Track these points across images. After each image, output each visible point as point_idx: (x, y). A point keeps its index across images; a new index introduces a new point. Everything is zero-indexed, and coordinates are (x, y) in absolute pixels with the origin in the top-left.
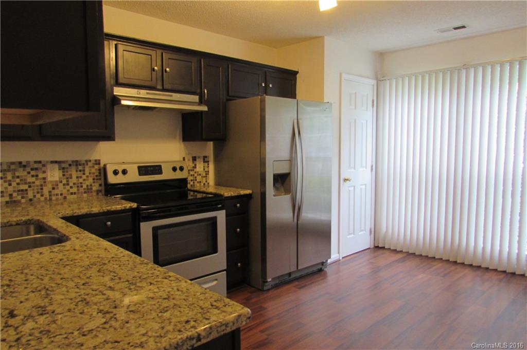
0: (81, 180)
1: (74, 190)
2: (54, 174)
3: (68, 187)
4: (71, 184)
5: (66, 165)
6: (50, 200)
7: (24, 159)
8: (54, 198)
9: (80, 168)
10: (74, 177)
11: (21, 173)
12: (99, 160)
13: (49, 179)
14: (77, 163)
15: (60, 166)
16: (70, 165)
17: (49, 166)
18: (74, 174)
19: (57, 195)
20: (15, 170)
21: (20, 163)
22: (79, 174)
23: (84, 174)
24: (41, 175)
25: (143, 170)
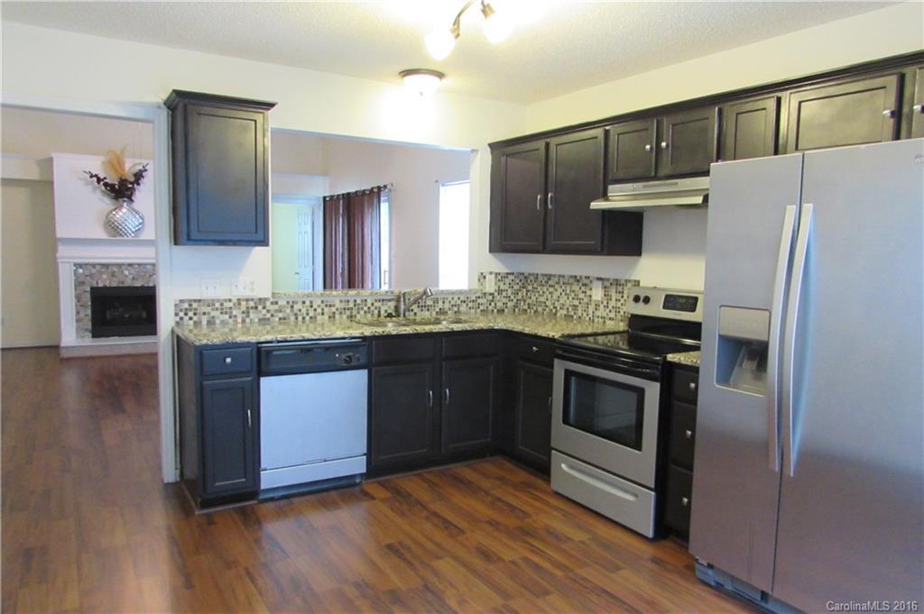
0: (619, 304)
1: (612, 315)
2: (597, 293)
3: (608, 310)
4: (610, 308)
5: (607, 284)
6: (593, 321)
7: (578, 274)
8: (596, 320)
9: (620, 289)
10: (614, 300)
11: (576, 287)
12: (639, 282)
13: (594, 298)
14: (617, 282)
15: (603, 284)
16: (611, 284)
17: (595, 282)
18: (614, 296)
19: (598, 317)
20: (572, 284)
21: (576, 277)
22: (619, 296)
23: (622, 297)
24: (588, 293)
25: (671, 301)
